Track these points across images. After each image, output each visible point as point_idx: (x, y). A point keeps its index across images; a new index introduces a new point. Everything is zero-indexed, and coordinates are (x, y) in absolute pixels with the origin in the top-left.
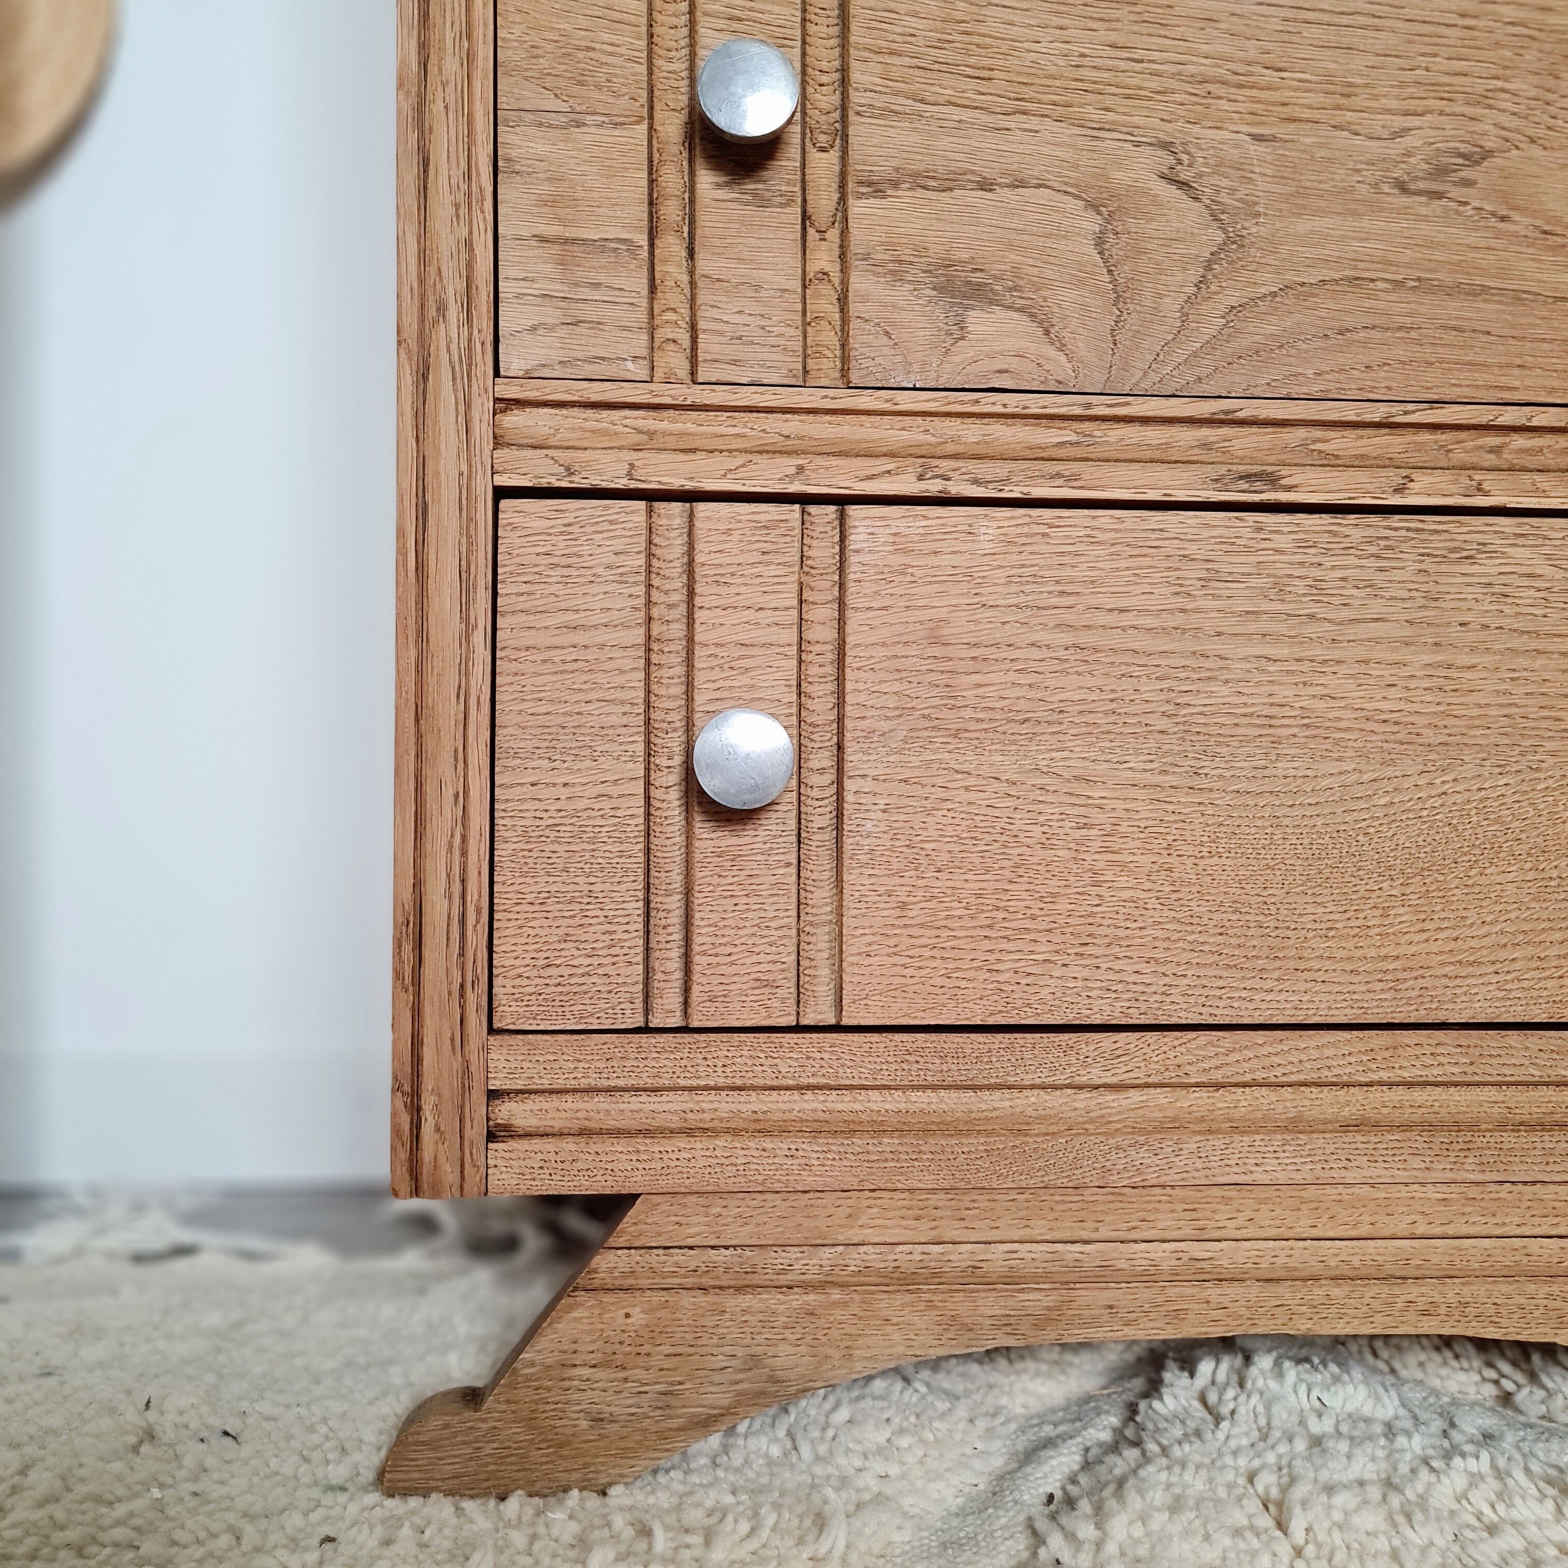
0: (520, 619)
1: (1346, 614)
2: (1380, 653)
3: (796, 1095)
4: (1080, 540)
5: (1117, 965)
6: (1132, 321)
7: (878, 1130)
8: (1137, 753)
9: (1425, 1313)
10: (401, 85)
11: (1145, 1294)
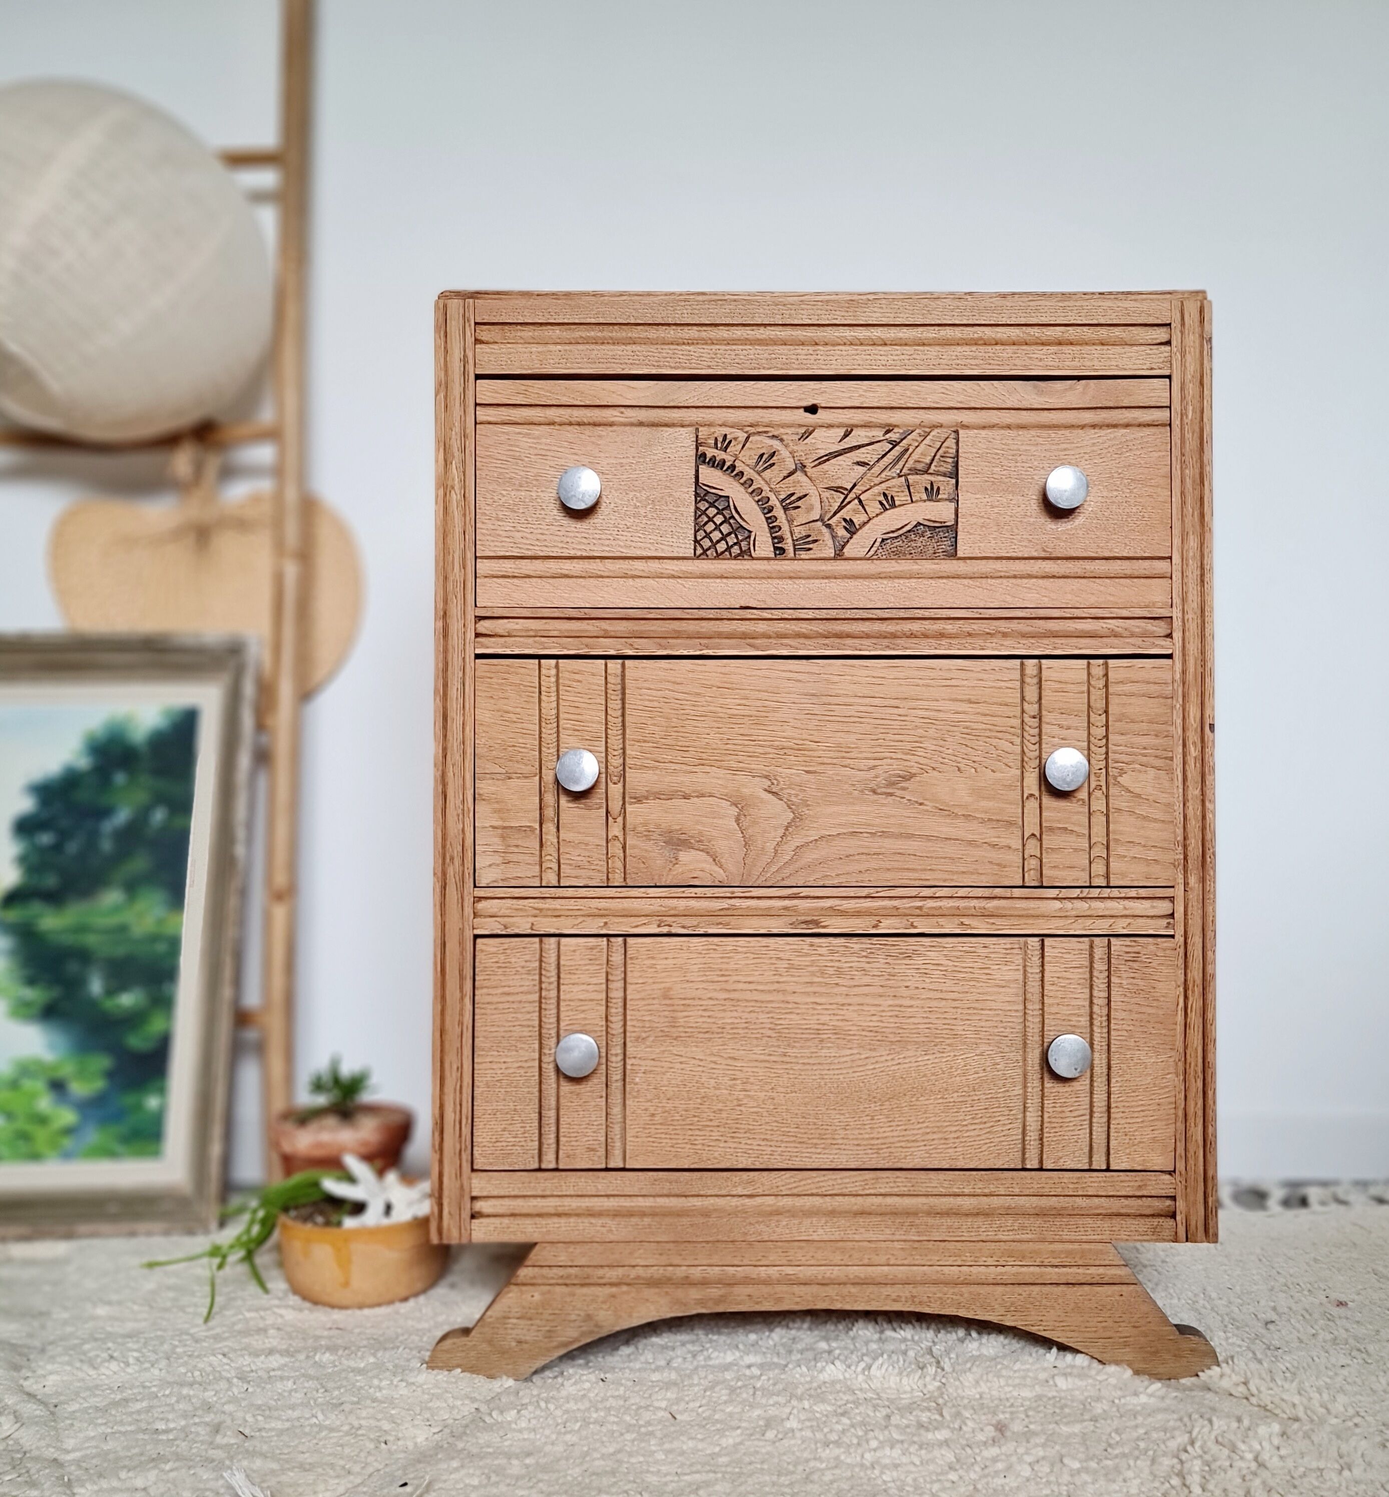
0: (485, 991)
1: (852, 983)
2: (869, 1000)
3: (605, 1199)
4: (731, 951)
5: (749, 1142)
6: (752, 854)
7: (643, 1214)
8: (757, 1046)
9: (894, 1300)
10: (435, 765)
11: (765, 1290)
